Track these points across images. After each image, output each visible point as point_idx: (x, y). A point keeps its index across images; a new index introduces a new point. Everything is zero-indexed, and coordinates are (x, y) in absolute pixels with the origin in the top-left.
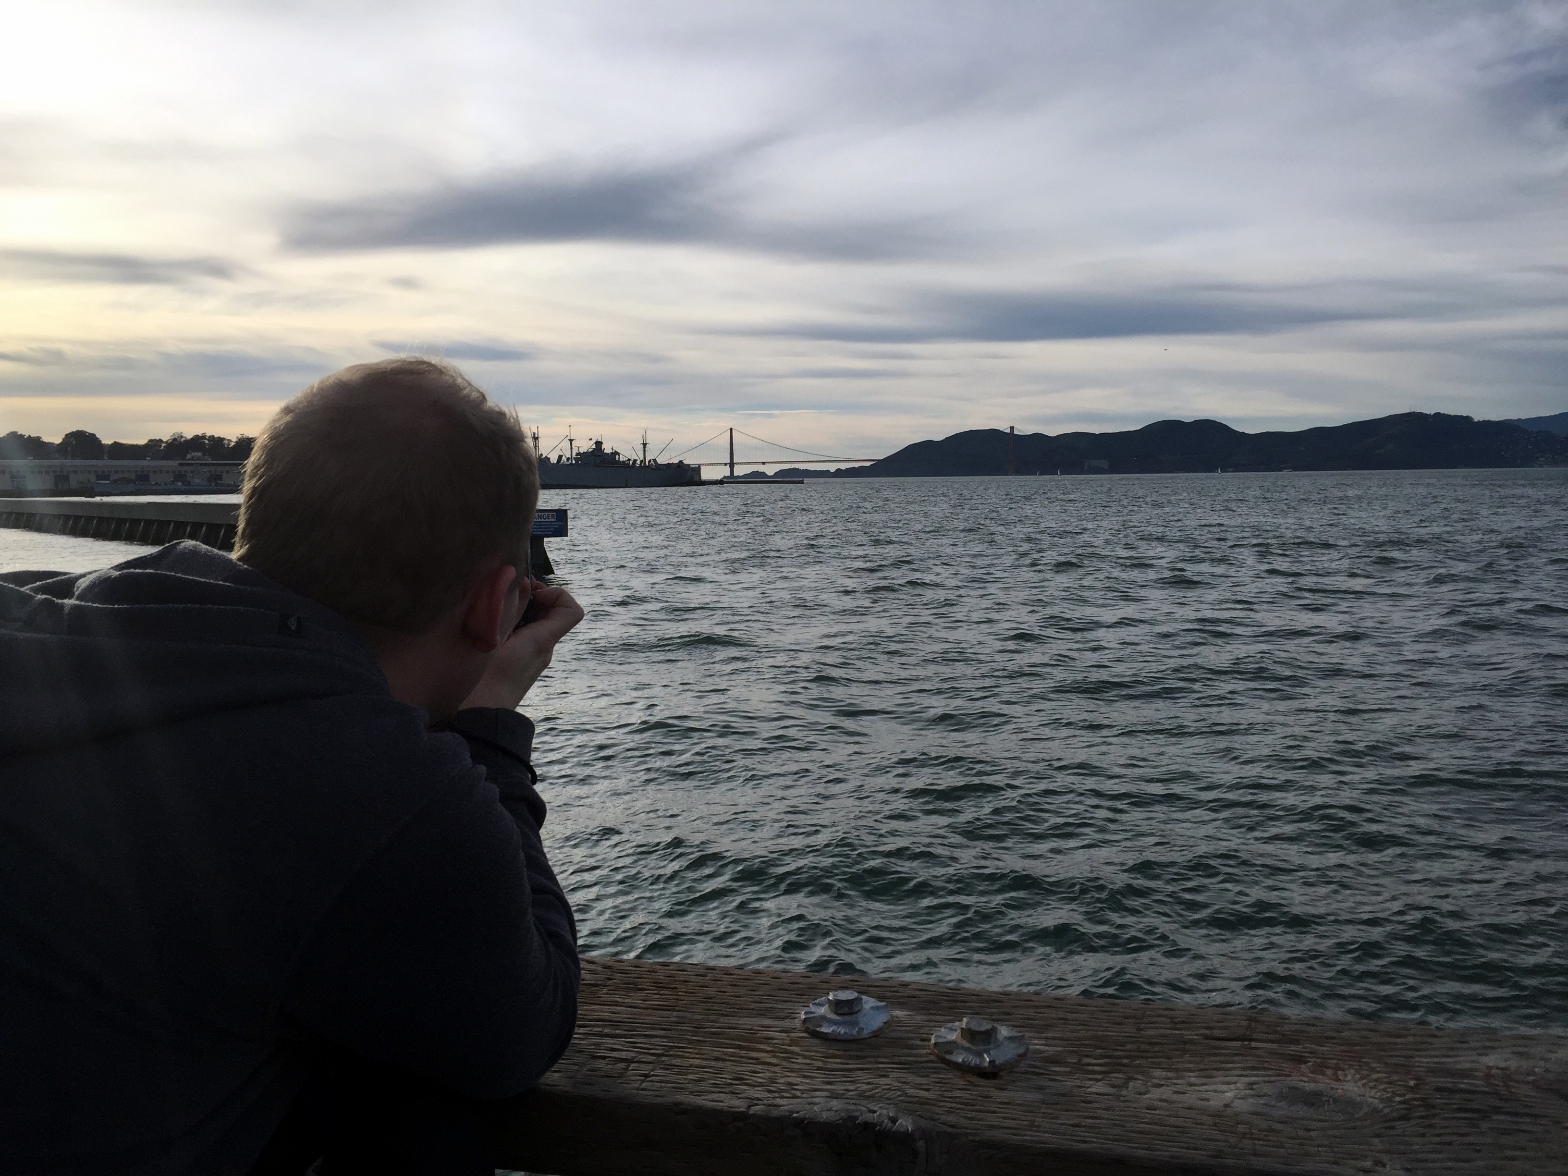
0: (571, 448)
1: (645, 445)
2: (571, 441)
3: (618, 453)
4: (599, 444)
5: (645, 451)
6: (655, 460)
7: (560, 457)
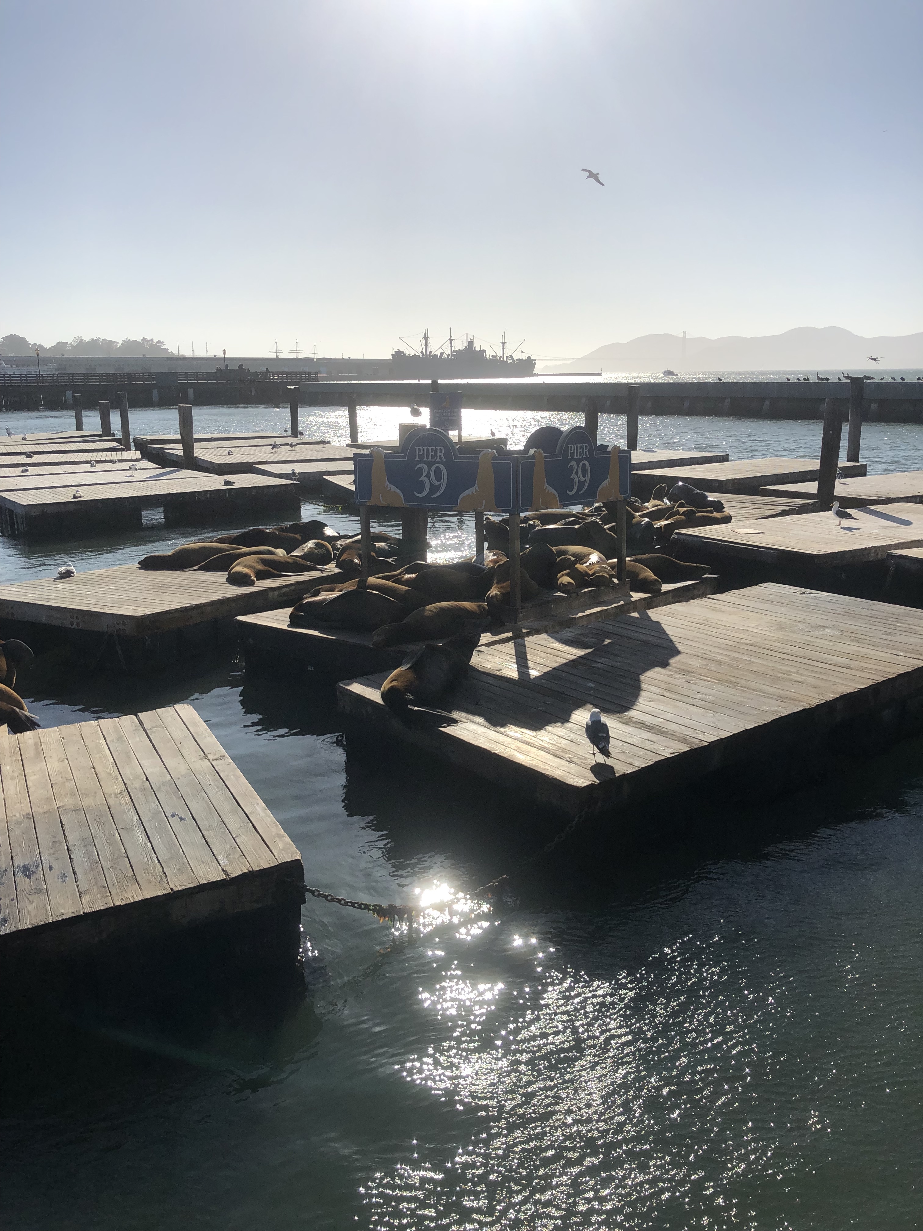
0: (451, 347)
1: (503, 344)
2: (451, 340)
3: (484, 351)
4: (471, 343)
5: (503, 349)
6: (511, 356)
7: (442, 353)
